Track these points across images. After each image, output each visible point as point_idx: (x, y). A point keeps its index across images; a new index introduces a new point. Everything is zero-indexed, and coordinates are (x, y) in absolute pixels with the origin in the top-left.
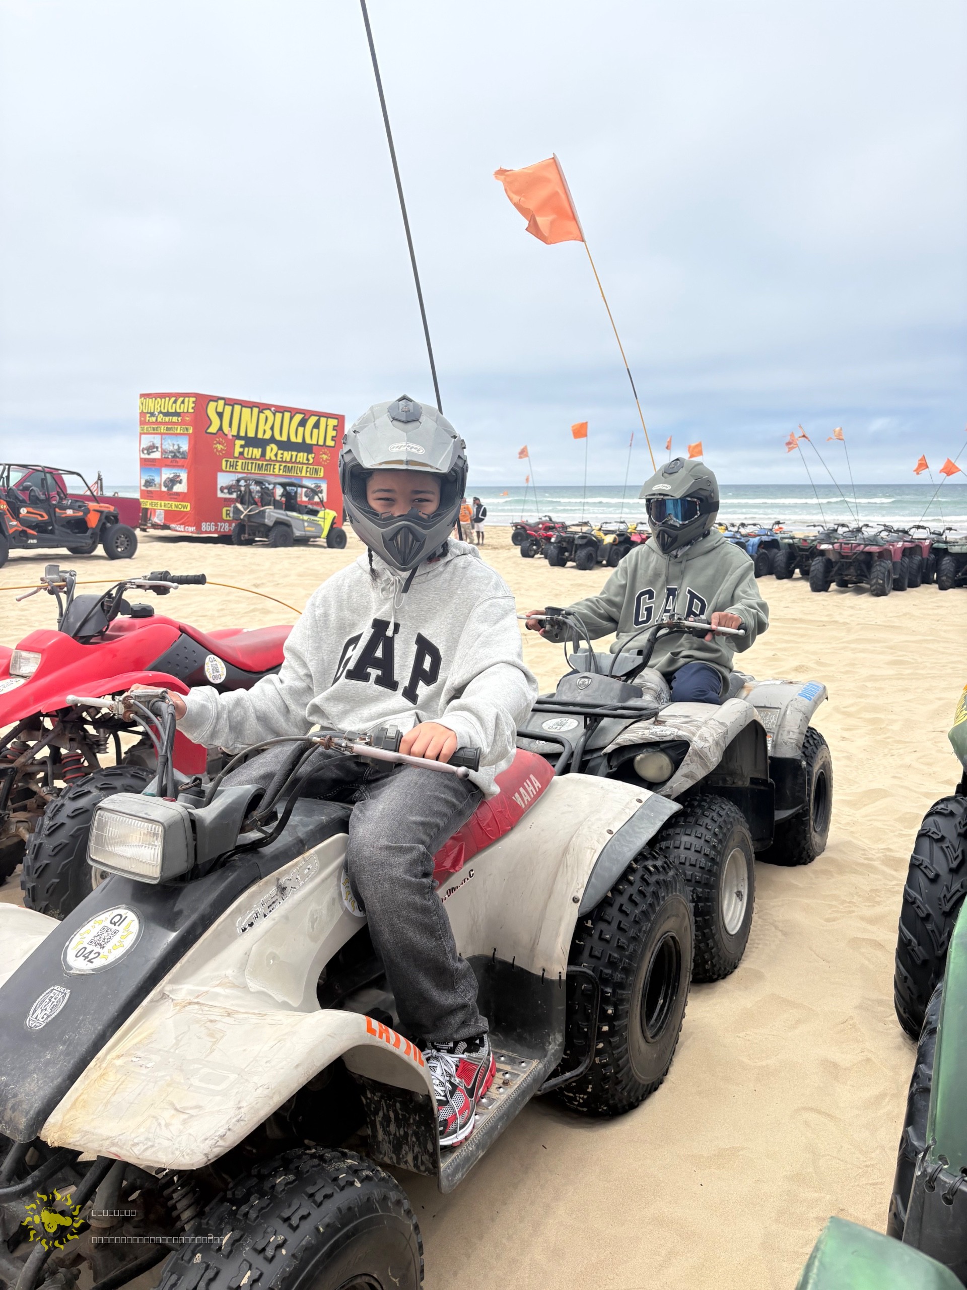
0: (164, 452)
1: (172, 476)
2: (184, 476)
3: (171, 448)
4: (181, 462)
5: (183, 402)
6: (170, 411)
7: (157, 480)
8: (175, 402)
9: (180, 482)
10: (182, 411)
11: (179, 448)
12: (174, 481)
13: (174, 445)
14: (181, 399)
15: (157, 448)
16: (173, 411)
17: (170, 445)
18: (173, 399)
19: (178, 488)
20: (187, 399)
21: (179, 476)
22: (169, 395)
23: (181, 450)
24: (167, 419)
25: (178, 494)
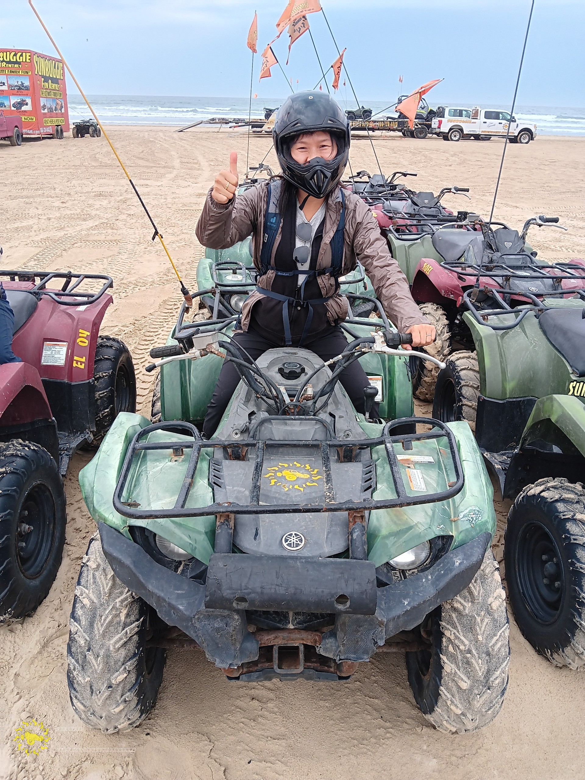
0: (9, 86)
1: (19, 100)
2: (29, 101)
3: (16, 84)
4: (25, 92)
5: (21, 55)
6: (12, 60)
7: (6, 103)
8: (15, 55)
9: (27, 104)
10: (21, 60)
11: (22, 84)
12: (22, 103)
13: (18, 82)
14: (19, 54)
15: (4, 84)
16: (15, 60)
17: (15, 81)
18: (13, 53)
19: (24, 108)
20: (24, 54)
21: (25, 101)
22: (10, 51)
23: (25, 85)
24: (10, 65)
25: (25, 111)
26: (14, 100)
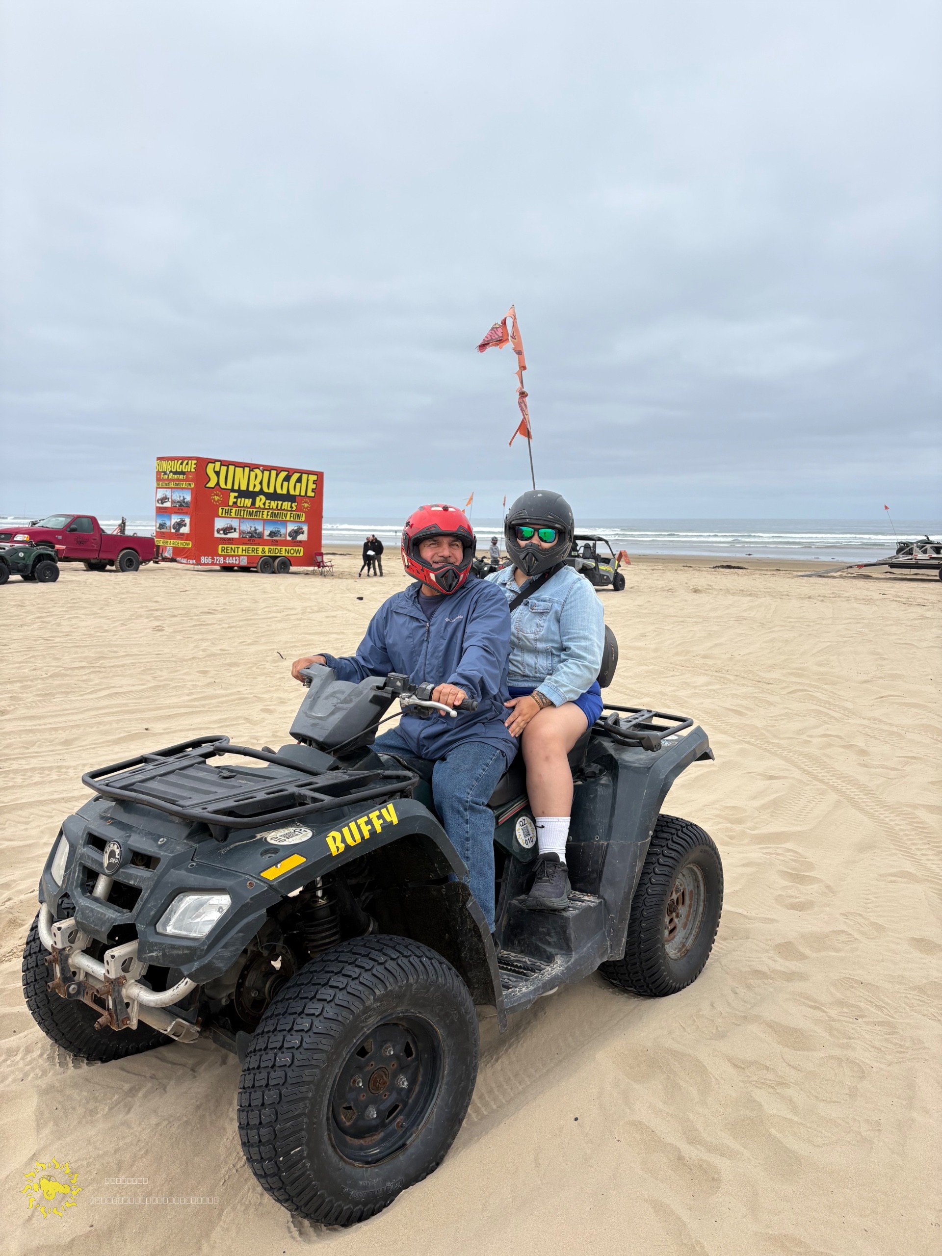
0: (173, 502)
1: (179, 520)
2: (187, 520)
3: (178, 499)
4: (185, 510)
5: (187, 464)
6: (178, 470)
7: (168, 524)
8: (182, 464)
9: (185, 525)
10: (186, 470)
12: (180, 524)
13: (180, 496)
15: (168, 499)
17: (177, 496)
18: (180, 461)
19: (185, 530)
20: (190, 462)
21: (184, 521)
22: (177, 459)
23: (186, 500)
24: (176, 477)
25: (183, 534)
26: (175, 519)
